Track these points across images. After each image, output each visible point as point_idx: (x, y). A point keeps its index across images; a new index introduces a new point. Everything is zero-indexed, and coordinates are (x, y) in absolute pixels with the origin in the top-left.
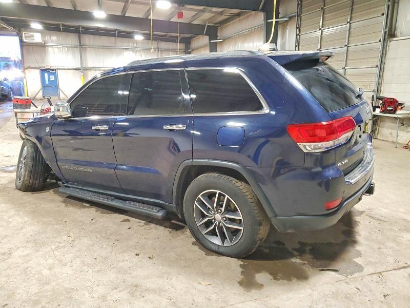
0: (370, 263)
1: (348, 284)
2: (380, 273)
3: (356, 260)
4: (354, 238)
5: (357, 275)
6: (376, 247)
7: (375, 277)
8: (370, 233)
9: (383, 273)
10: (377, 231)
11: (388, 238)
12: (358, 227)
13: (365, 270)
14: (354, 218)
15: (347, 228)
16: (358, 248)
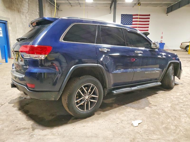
0: (8, 106)
1: (10, 99)
2: (2, 105)
3: (13, 105)
4: (21, 111)
5: (9, 101)
6: (10, 113)
7: (3, 103)
8: (17, 117)
9: (1, 105)
10: (15, 121)
11: (7, 120)
12: (25, 117)
13: (8, 104)
14: (33, 121)
15: (29, 114)
16: (16, 108)
